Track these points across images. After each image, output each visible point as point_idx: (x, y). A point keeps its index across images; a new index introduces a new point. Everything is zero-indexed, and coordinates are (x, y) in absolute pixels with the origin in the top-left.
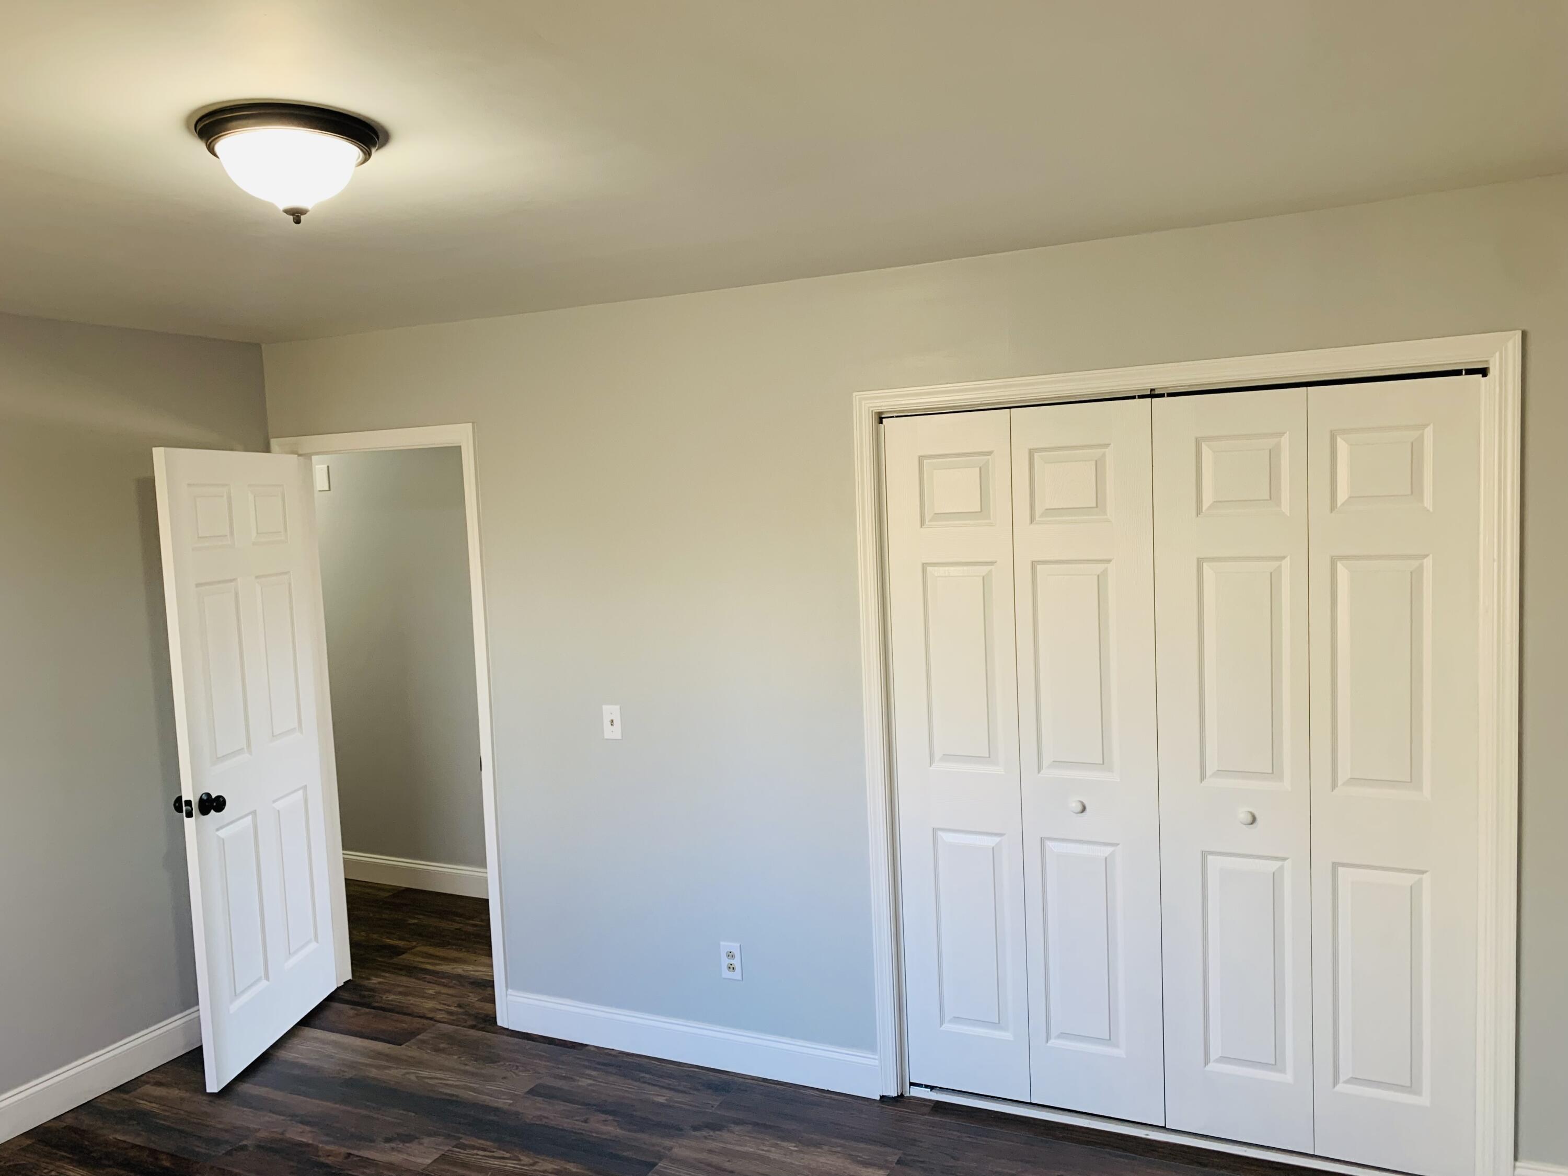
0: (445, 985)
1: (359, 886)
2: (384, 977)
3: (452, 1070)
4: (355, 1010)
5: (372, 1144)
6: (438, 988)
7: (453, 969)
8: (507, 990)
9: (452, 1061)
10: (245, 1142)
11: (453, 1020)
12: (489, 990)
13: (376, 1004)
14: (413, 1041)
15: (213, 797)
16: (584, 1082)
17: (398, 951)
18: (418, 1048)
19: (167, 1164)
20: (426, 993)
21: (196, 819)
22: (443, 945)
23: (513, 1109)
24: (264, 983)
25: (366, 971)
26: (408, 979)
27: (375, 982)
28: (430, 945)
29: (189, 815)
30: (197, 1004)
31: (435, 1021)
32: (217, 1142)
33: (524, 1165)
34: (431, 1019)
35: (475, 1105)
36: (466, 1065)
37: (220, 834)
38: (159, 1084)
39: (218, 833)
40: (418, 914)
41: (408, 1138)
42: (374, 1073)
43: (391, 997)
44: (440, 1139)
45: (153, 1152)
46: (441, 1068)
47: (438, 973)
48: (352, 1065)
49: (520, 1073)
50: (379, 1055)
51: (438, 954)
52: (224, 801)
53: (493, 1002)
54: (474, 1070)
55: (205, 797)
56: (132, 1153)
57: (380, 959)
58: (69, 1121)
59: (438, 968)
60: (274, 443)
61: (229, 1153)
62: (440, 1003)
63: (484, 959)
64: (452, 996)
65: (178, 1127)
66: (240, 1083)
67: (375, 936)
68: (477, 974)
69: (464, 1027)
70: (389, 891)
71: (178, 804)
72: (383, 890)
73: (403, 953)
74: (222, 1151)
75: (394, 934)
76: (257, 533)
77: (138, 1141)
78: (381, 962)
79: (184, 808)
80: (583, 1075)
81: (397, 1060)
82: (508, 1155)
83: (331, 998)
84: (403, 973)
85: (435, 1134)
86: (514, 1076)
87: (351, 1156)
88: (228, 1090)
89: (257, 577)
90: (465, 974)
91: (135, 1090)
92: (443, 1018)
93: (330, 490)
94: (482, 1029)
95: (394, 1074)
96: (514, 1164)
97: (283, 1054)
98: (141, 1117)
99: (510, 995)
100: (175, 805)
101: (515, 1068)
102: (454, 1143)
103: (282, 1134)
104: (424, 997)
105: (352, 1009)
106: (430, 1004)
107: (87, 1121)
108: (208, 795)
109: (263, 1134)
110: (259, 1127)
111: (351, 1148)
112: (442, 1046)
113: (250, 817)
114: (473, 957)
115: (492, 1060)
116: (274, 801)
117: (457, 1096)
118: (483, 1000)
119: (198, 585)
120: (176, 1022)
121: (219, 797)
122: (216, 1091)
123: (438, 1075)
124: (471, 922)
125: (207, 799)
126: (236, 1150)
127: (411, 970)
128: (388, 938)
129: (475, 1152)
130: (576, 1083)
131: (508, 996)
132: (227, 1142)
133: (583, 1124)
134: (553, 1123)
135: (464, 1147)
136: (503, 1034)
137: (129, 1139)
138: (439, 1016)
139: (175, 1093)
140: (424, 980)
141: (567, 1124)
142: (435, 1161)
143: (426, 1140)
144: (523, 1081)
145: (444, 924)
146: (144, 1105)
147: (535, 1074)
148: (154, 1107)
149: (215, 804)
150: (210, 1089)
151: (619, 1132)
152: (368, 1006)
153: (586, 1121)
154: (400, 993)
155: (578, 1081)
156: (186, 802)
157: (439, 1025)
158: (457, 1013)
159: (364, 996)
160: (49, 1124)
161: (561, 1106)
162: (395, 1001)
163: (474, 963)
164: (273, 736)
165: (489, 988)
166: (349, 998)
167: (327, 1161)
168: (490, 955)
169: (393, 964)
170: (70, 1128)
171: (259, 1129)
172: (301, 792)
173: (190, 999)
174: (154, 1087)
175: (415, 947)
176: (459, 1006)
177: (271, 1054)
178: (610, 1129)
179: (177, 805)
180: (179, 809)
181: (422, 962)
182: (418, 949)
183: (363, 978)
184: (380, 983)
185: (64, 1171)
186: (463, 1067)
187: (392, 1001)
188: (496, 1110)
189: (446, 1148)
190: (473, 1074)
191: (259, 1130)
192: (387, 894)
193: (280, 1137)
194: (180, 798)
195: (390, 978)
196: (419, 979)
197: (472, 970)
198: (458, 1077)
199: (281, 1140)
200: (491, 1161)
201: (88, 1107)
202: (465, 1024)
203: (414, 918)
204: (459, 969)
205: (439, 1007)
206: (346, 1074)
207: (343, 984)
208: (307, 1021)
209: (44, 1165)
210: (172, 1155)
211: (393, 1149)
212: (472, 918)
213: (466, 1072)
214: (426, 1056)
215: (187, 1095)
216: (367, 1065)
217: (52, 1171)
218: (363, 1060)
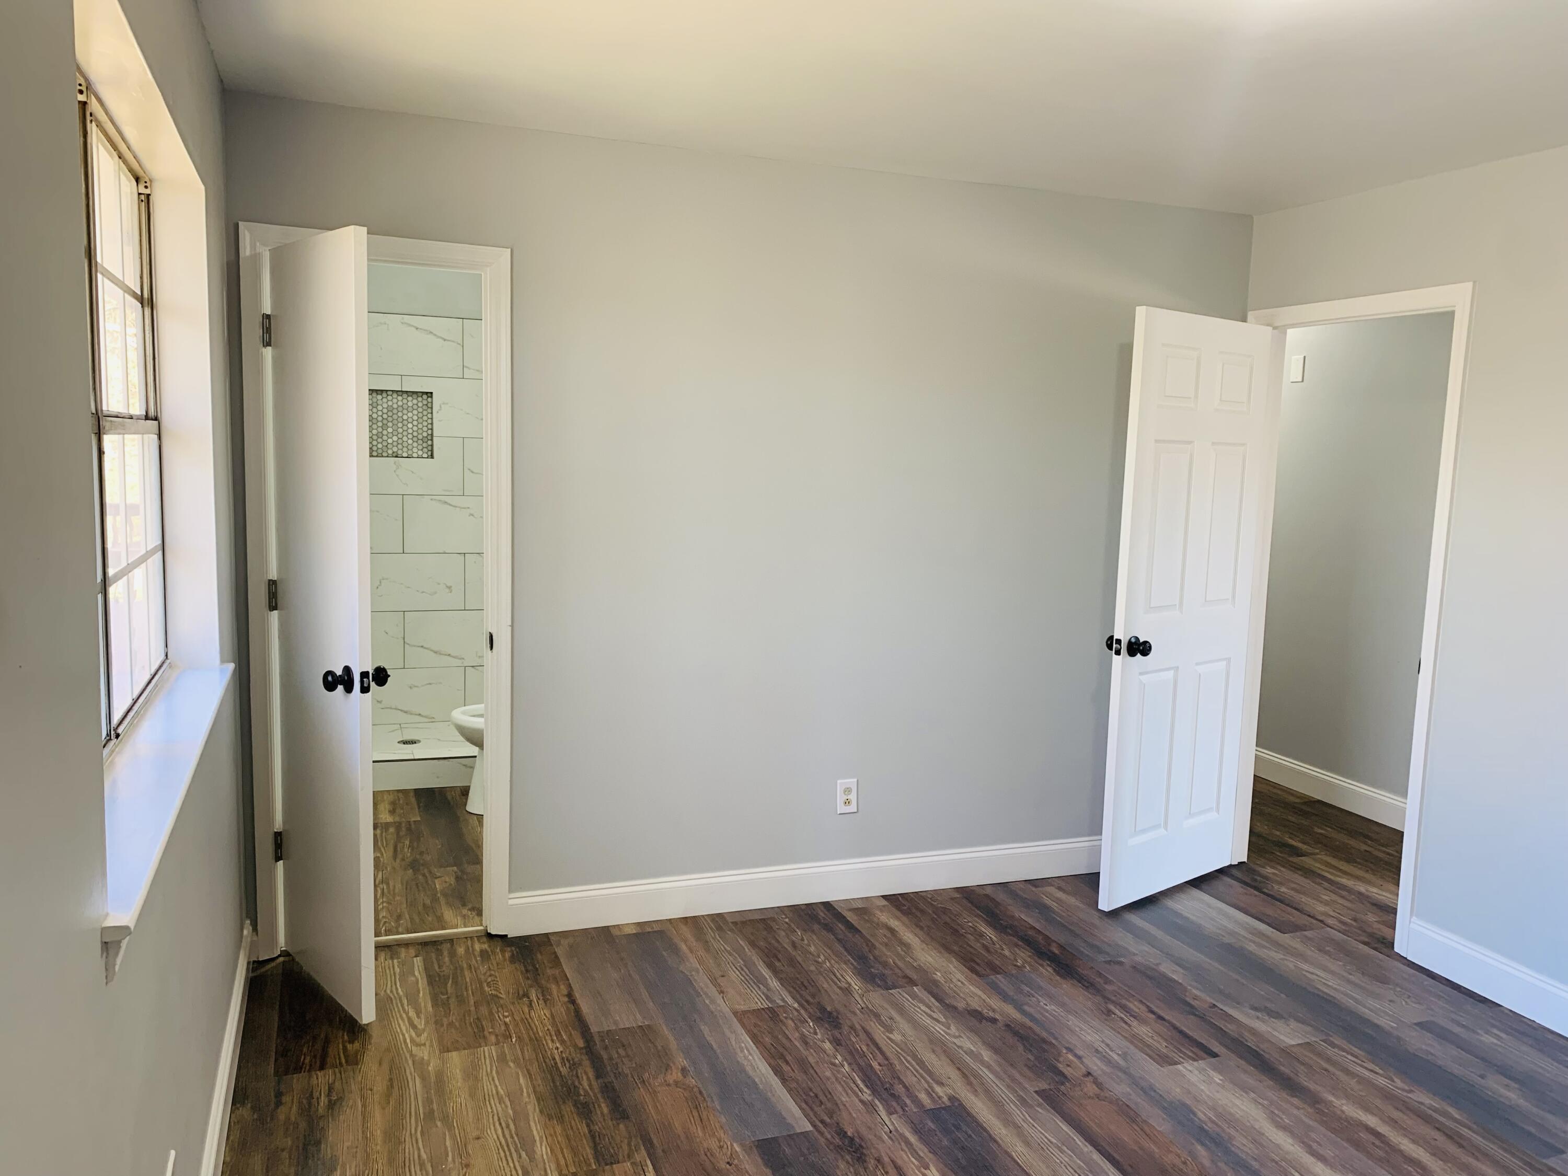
0: (1343, 897)
1: (1270, 785)
2: (1280, 871)
3: (1332, 973)
4: (1245, 889)
5: (1238, 1006)
6: (1334, 897)
7: (1354, 885)
8: (1411, 918)
9: (1335, 966)
10: (1122, 959)
11: (1346, 930)
12: (1391, 917)
13: (1266, 891)
14: (1298, 934)
15: (1141, 641)
16: (1488, 1039)
17: (1299, 853)
18: (1302, 942)
19: (1056, 951)
20: (1320, 897)
21: (1123, 658)
22: (1349, 860)
23: (1396, 1033)
24: (1162, 831)
25: (1263, 860)
26: (1303, 879)
27: (1269, 871)
28: (1334, 857)
29: (1118, 653)
30: (1101, 834)
31: (1324, 924)
32: (1100, 951)
33: (1397, 1087)
34: (1321, 921)
35: (1351, 1013)
36: (1351, 974)
37: (1143, 678)
38: (1060, 888)
39: (1141, 677)
40: (1326, 826)
41: (1275, 1014)
42: (1252, 947)
43: (1283, 889)
44: (1309, 1029)
45: (1047, 938)
46: (1325, 969)
47: (1338, 883)
48: (1232, 933)
49: (1411, 1003)
50: (1261, 934)
51: (1342, 868)
52: (1150, 647)
53: (1394, 929)
54: (1357, 981)
55: (1133, 640)
56: (1030, 932)
57: (1278, 854)
58: (989, 891)
59: (1338, 879)
60: (1251, 315)
61: (1109, 962)
62: (1334, 911)
63: (1392, 887)
64: (1349, 909)
65: (1070, 927)
66: (1128, 913)
67: (1278, 833)
68: (1380, 897)
69: (1355, 940)
70: (1298, 797)
71: (1111, 642)
72: (1292, 795)
73: (1304, 856)
74: (1101, 958)
75: (1298, 837)
76: (1221, 400)
77: (1037, 926)
78: (1279, 856)
79: (1114, 646)
80: (1487, 1032)
81: (1277, 945)
82: (1381, 1072)
83: (1221, 871)
84: (1300, 873)
85: (1303, 1022)
86: (1404, 1003)
87: (1216, 1008)
88: (1115, 914)
89: (1213, 443)
90: (1367, 893)
91: (1043, 887)
92: (1334, 924)
93: (1303, 381)
94: (1375, 949)
95: (1273, 956)
96: (1388, 1083)
97: (1169, 903)
98: (1043, 909)
99: (1414, 923)
100: (1107, 642)
101: (1406, 996)
102: (1324, 1038)
103: (1157, 965)
104: (1318, 900)
105: (1242, 887)
106: (1321, 908)
107: (1001, 897)
108: (1137, 638)
109: (1138, 959)
110: (1137, 952)
111: (1217, 1001)
112: (1327, 948)
113: (1172, 672)
114: (1380, 882)
115: (1384, 981)
116: (1197, 664)
117: (1335, 998)
118: (1384, 923)
119: (1157, 441)
120: (1082, 843)
121: (1146, 642)
122: (1106, 911)
123: (1319, 973)
124: (1384, 849)
125: (1135, 642)
126: (1113, 962)
127: (1308, 873)
128: (1290, 838)
129: (1344, 1054)
130: (1478, 1037)
131: (1411, 924)
132: (1108, 954)
133: (1479, 1079)
134: (1440, 1063)
135: (1333, 1045)
136: (1397, 960)
137: (1030, 921)
138: (1330, 921)
139: (1072, 900)
140: (1320, 884)
141: (1457, 1070)
142: (1299, 1045)
143: (1293, 1024)
144: (1412, 1012)
145: (1352, 842)
146: (1048, 902)
147: (1428, 1011)
148: (1054, 905)
149: (1141, 648)
150: (1102, 906)
151: (1521, 1102)
152: (1256, 888)
153: (1482, 1077)
154: (1293, 889)
155: (1482, 1036)
156: (1117, 640)
157: (1329, 929)
158: (1351, 925)
159: (1256, 880)
160: (975, 888)
161: (1454, 1051)
162: (1286, 894)
163: (1380, 887)
164: (1206, 601)
165: (1393, 915)
166: (1240, 877)
167: (1193, 1003)
168: (1397, 884)
169: (1292, 862)
170: (987, 896)
171: (1137, 954)
172: (1224, 663)
173: (1095, 828)
174: (1057, 890)
175: (1317, 854)
176: (1355, 920)
177: (1158, 899)
178: (1512, 1095)
179: (1109, 642)
180: (1110, 647)
181: (1323, 870)
182: (1319, 856)
183: (1257, 864)
184: (1274, 874)
185: (978, 925)
186: (1345, 974)
187: (1283, 893)
188: (1377, 1027)
189: (1314, 1039)
190: (1356, 985)
191: (1135, 954)
192: (1298, 801)
193: (1155, 967)
194: (1112, 637)
195: (1287, 873)
196: (1316, 883)
197: (1376, 892)
198: (1339, 981)
199: (1154, 969)
200: (1359, 1068)
201: (1003, 886)
202: (1357, 938)
203: (1322, 829)
204: (1362, 888)
205: (1332, 913)
206: (1224, 938)
207: (1237, 863)
208: (1198, 883)
209: (965, 916)
210: (1061, 946)
211: (1258, 1018)
212: (1386, 846)
213: (1349, 982)
214: (1311, 952)
215: (1081, 905)
216: (1246, 938)
217: (969, 922)
218: (1243, 933)
